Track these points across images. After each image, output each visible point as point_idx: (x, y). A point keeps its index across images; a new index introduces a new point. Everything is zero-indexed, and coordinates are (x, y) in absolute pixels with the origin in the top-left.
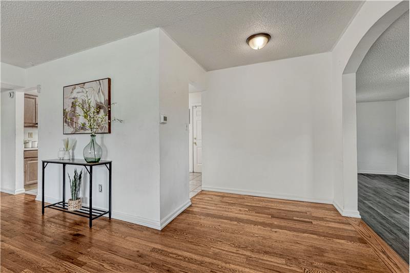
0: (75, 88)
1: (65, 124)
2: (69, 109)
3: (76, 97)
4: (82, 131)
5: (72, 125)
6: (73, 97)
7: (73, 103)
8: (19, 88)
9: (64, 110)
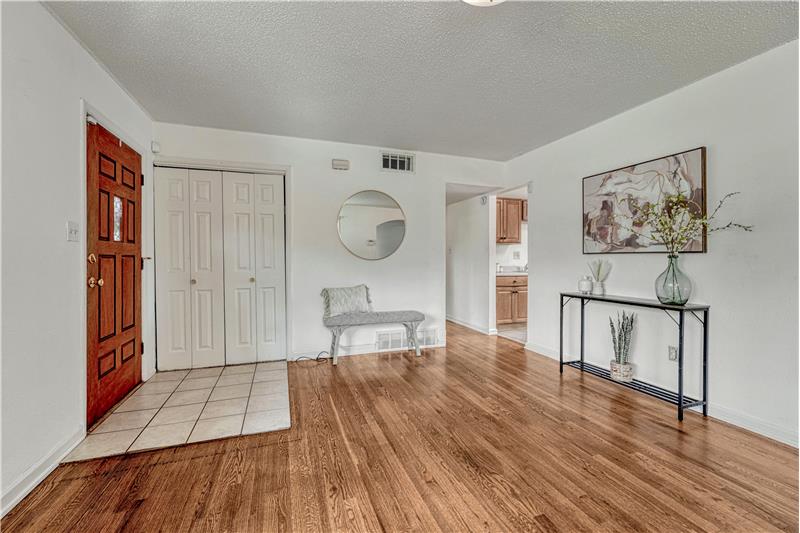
0: (610, 177)
1: (586, 237)
2: (595, 213)
3: (613, 191)
4: (629, 249)
5: (603, 237)
6: (604, 192)
7: (605, 203)
8: (492, 190)
9: (585, 217)
